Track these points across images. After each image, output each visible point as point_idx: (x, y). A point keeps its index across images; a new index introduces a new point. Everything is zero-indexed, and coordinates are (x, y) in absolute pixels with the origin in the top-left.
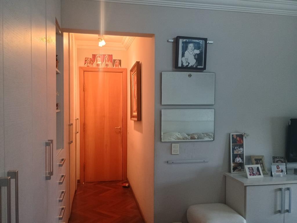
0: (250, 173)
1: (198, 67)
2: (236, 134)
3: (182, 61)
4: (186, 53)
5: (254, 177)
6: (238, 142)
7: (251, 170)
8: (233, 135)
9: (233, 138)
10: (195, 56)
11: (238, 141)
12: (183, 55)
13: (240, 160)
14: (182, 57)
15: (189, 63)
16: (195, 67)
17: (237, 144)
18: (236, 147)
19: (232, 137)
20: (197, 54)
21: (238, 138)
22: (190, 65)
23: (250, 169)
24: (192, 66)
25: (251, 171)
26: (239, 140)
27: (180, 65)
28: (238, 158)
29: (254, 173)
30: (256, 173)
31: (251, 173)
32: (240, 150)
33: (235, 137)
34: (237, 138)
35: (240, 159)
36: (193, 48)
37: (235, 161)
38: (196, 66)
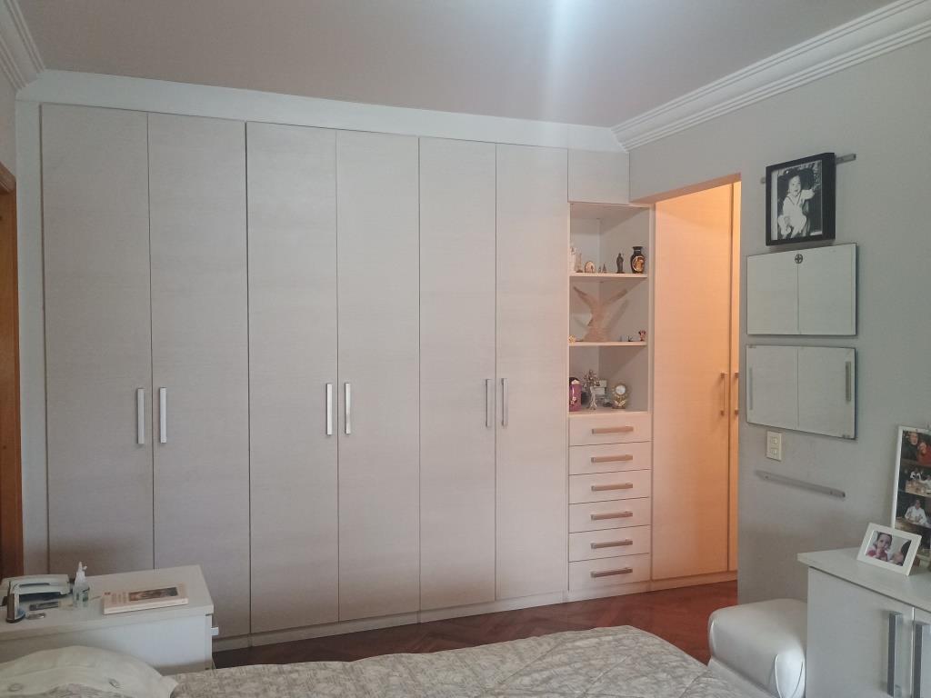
0: (874, 548)
1: (812, 234)
2: (920, 431)
3: (778, 226)
4: (786, 201)
5: (881, 563)
6: (920, 457)
7: (882, 541)
8: (906, 433)
9: (906, 442)
10: (803, 206)
11: (923, 455)
12: (780, 211)
13: (921, 518)
14: (778, 215)
15: (792, 229)
16: (804, 235)
17: (916, 463)
18: (913, 474)
19: (904, 439)
20: (809, 200)
21: (923, 445)
22: (794, 233)
23: (883, 537)
24: (798, 234)
25: (879, 544)
26: (924, 452)
27: (775, 237)
28: (917, 508)
29: (889, 552)
30: (893, 557)
31: (878, 551)
32: (926, 484)
33: (914, 440)
34: (919, 442)
35: (921, 512)
36: (799, 187)
37: (906, 517)
38: (808, 233)
